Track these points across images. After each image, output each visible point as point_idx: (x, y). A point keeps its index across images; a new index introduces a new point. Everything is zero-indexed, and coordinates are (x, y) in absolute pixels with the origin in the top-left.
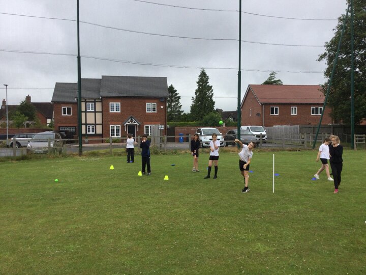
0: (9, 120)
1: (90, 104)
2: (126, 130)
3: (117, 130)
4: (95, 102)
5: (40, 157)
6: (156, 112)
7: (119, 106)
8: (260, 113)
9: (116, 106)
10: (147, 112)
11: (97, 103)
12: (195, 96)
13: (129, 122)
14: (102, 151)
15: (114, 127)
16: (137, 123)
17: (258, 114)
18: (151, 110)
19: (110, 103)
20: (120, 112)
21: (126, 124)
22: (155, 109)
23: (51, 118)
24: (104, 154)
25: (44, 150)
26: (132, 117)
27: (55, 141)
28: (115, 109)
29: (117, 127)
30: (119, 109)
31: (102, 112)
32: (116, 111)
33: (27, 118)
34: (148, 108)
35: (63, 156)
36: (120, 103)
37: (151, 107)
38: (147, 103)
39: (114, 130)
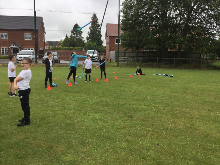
2: (12, 51)
3: (6, 51)
6: (31, 39)
7: (6, 35)
9: (5, 35)
10: (25, 39)
12: (89, 31)
13: (12, 46)
15: (4, 49)
16: (17, 47)
18: (28, 38)
19: (1, 33)
20: (7, 39)
21: (10, 47)
22: (30, 37)
26: (13, 43)
28: (4, 37)
29: (6, 49)
30: (7, 37)
32: (5, 38)
34: (26, 37)
36: (7, 33)
37: (28, 36)
38: (25, 34)
39: (4, 51)
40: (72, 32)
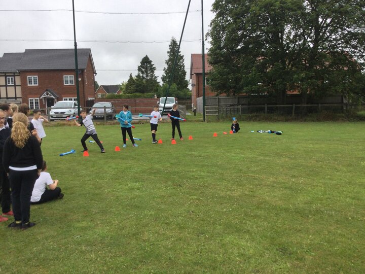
1: (10, 78)
2: (45, 103)
3: (36, 103)
4: (14, 76)
6: (74, 84)
9: (34, 80)
10: (65, 84)
11: (16, 77)
13: (45, 95)
15: (33, 100)
16: (52, 96)
18: (69, 82)
19: (28, 77)
20: (37, 85)
22: (72, 81)
26: (47, 90)
30: (36, 81)
31: (21, 85)
32: (34, 84)
34: (65, 81)
36: (37, 76)
38: (64, 76)
39: (33, 103)
40: (139, 69)
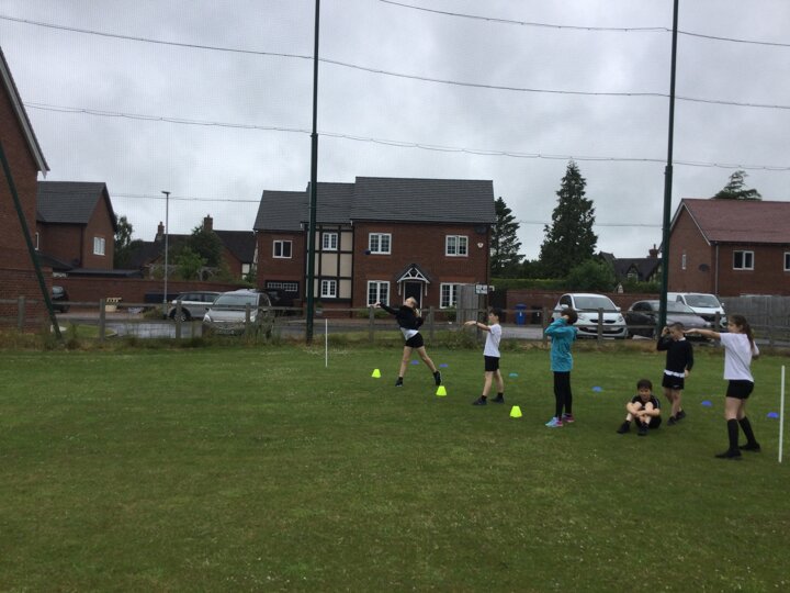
0: (170, 263)
1: (330, 235)
2: (402, 292)
3: (381, 291)
4: (339, 232)
5: (229, 342)
6: (466, 255)
7: (388, 241)
8: (710, 264)
9: (383, 242)
10: (447, 255)
11: (343, 234)
12: (551, 223)
13: (408, 276)
14: (352, 336)
15: (376, 284)
16: (424, 279)
17: (703, 267)
18: (457, 250)
19: (370, 234)
20: (389, 253)
21: (402, 279)
22: (465, 248)
23: (250, 263)
24: (357, 342)
25: (237, 327)
26: (414, 266)
27: (260, 310)
28: (380, 247)
29: (381, 285)
30: (388, 246)
31: (352, 253)
32: (383, 250)
33: (204, 260)
34: (449, 248)
35: (273, 343)
36: (390, 235)
37: (455, 245)
38: (447, 237)
39: (375, 291)
